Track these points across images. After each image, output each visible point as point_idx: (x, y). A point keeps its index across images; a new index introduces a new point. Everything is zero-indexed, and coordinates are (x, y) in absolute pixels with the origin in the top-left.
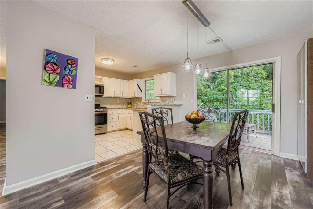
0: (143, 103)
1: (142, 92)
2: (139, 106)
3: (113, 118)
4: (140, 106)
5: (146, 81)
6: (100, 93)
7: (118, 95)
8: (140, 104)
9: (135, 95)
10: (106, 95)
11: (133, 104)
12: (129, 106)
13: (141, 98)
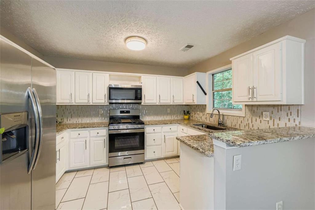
0: (207, 113)
1: (206, 94)
2: (201, 117)
3: (154, 140)
4: (203, 118)
5: (213, 75)
6: (136, 98)
7: (167, 100)
8: (203, 115)
9: (193, 101)
10: (146, 102)
11: (192, 114)
12: (186, 117)
13: (206, 105)
